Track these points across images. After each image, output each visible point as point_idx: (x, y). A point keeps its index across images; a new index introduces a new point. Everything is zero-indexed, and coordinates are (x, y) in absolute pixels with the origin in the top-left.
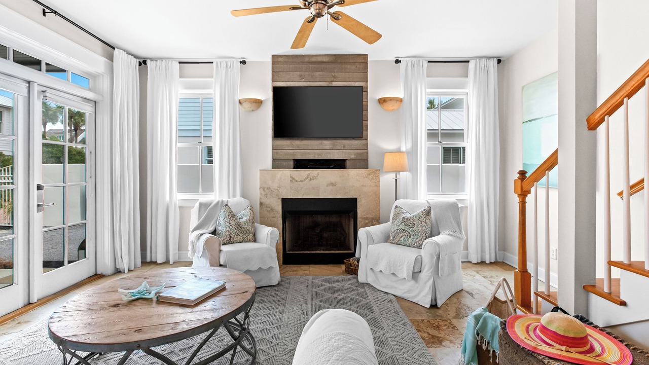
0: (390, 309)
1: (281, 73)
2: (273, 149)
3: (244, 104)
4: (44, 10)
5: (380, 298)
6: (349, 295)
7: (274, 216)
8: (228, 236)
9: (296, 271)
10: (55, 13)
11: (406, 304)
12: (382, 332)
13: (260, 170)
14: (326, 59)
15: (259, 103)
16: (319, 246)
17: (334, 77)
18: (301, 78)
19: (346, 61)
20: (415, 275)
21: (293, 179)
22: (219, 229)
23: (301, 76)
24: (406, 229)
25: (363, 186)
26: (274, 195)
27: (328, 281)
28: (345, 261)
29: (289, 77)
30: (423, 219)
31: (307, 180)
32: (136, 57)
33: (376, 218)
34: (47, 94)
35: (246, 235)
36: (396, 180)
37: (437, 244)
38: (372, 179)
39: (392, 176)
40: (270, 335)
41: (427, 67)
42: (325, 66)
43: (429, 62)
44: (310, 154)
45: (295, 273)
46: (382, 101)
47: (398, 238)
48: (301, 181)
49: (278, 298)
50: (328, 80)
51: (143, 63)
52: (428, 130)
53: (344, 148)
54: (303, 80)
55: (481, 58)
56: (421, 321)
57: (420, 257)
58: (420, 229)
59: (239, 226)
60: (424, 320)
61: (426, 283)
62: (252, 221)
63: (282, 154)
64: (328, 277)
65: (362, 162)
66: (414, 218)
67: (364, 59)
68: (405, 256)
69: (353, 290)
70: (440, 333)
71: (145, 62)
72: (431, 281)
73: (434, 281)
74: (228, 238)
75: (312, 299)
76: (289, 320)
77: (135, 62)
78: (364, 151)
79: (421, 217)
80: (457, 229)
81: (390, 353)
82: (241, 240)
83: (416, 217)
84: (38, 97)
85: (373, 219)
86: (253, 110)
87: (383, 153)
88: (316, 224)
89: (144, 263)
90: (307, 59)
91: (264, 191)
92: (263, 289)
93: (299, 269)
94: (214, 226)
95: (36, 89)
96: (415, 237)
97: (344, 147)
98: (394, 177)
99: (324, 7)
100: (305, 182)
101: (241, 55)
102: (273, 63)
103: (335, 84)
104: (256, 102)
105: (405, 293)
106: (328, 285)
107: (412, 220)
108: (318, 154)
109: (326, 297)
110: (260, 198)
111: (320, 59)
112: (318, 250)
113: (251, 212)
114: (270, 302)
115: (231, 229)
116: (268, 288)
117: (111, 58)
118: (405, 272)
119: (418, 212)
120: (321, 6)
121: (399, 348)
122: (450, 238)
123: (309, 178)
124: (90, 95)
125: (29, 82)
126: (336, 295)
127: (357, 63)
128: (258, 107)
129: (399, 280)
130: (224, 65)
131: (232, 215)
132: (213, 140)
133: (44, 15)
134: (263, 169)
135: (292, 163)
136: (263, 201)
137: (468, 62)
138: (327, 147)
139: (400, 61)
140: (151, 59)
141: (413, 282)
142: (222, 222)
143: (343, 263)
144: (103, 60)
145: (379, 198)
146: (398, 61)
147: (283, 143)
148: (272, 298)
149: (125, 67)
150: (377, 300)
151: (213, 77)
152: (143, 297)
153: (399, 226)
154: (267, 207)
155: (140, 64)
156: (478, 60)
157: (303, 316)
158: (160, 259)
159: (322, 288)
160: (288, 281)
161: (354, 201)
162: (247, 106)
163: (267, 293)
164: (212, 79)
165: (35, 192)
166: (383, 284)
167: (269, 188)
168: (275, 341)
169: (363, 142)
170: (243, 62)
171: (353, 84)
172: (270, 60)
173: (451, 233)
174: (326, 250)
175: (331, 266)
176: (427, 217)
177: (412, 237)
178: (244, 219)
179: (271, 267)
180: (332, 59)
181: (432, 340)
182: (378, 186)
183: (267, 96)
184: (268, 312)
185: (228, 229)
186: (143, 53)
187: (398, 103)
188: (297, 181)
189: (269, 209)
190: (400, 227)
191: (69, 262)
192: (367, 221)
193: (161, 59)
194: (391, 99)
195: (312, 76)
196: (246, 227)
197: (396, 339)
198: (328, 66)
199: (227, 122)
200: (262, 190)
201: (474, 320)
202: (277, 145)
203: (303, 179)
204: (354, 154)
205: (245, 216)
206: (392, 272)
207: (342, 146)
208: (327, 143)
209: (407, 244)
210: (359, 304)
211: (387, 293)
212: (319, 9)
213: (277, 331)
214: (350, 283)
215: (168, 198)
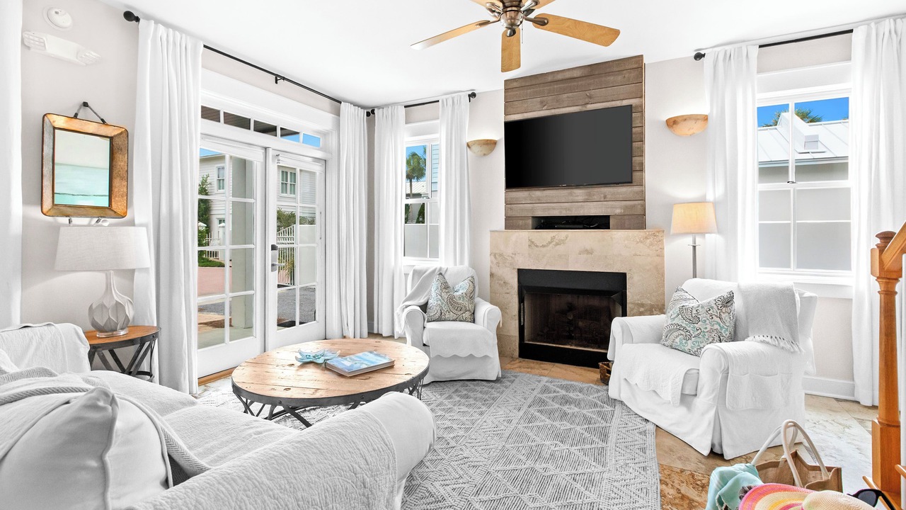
0: (636, 443)
1: (516, 103)
2: (507, 203)
3: (473, 148)
4: (276, 78)
5: (630, 424)
6: (585, 412)
7: (508, 291)
8: (439, 311)
9: (531, 368)
10: (284, 78)
11: (668, 442)
12: (600, 468)
13: (491, 231)
14: (577, 74)
15: (491, 144)
16: (569, 339)
17: (590, 97)
18: (543, 104)
19: (608, 70)
20: (686, 398)
21: (532, 244)
22: (432, 303)
23: (541, 102)
24: (684, 325)
25: (635, 255)
26: (507, 264)
27: (567, 388)
28: (600, 364)
29: (526, 106)
30: (715, 311)
31: (551, 245)
32: (363, 107)
33: (658, 305)
34: (280, 158)
35: (461, 312)
36: (694, 247)
37: (725, 355)
38: (651, 244)
39: (688, 240)
40: (452, 435)
41: (758, 57)
42: (575, 84)
43: (760, 46)
44: (554, 209)
45: (530, 370)
46: (672, 123)
47: (672, 337)
48: (543, 246)
49: (486, 397)
50: (581, 103)
51: (370, 113)
52: (761, 163)
53: (605, 199)
54: (545, 107)
55: (880, 19)
56: (678, 471)
57: (696, 371)
58: (709, 327)
59: (452, 301)
60: (684, 470)
61: (703, 414)
62: (471, 296)
63: (519, 210)
64: (569, 383)
65: (637, 220)
66: (700, 308)
67: (637, 62)
68: (673, 366)
69: (596, 405)
70: (700, 496)
71: (373, 112)
72: (712, 413)
73: (717, 414)
74: (439, 314)
75: (530, 406)
76: (485, 424)
77: (362, 113)
78: (640, 202)
79: (712, 308)
80: (787, 335)
81: (593, 497)
82: (455, 318)
83: (702, 307)
84: (273, 161)
85: (652, 306)
86: (484, 155)
87: (670, 206)
88: (571, 308)
89: (371, 334)
90: (550, 78)
91: (495, 258)
92: (477, 382)
93: (537, 366)
94: (426, 298)
95: (271, 153)
96: (698, 340)
97: (605, 197)
98: (691, 243)
99: (517, 14)
100: (548, 248)
101: (468, 87)
102: (506, 90)
103: (590, 107)
104: (487, 144)
105: (672, 424)
106: (563, 392)
107: (694, 312)
108: (566, 209)
109: (550, 407)
110: (491, 267)
111: (568, 75)
112: (569, 345)
113: (471, 284)
114: (475, 399)
115: (442, 303)
116: (483, 382)
117: (338, 113)
118: (670, 391)
119: (708, 300)
120: (513, 14)
121: (613, 495)
122: (761, 347)
123: (554, 243)
124: (319, 154)
125: (266, 148)
126: (565, 408)
127: (625, 72)
128: (492, 150)
129: (665, 403)
130: (450, 102)
131: (445, 286)
132: (438, 194)
133: (276, 83)
134: (493, 230)
135: (530, 222)
136: (494, 271)
137: (851, 31)
138: (580, 198)
139: (704, 55)
140: (379, 107)
141: (683, 410)
142: (434, 294)
143: (598, 367)
144: (330, 117)
145: (663, 275)
146: (699, 56)
147: (520, 194)
148: (479, 395)
149: (352, 119)
150: (623, 426)
151: (438, 119)
152: (315, 361)
153: (674, 319)
154: (499, 280)
155: (368, 114)
156: (873, 25)
157: (505, 423)
158: (385, 331)
159: (552, 395)
160: (513, 378)
161: (621, 278)
162: (476, 148)
163: (479, 388)
164: (438, 121)
165: (269, 252)
166: (641, 405)
167: (501, 255)
168: (453, 443)
169: (636, 189)
170: (473, 95)
171: (618, 103)
172: (502, 87)
173: (768, 339)
174: (581, 346)
175: (585, 370)
176: (724, 310)
177: (693, 339)
178: (460, 293)
179: (486, 357)
180: (586, 72)
181: (677, 501)
182: (661, 255)
183: (499, 135)
184: (466, 409)
185: (439, 302)
186: (370, 101)
187: (700, 123)
188: (537, 246)
189: (502, 282)
190: (674, 322)
191: (301, 323)
192: (642, 309)
193: (387, 105)
194: (685, 119)
195: (557, 101)
196: (461, 302)
197: (615, 484)
198: (580, 83)
199: (453, 173)
200: (493, 257)
201: (718, 479)
202: (511, 198)
203: (545, 244)
204: (621, 208)
205: (462, 288)
206: (651, 389)
207: (602, 195)
208: (579, 193)
209: (686, 349)
210: (591, 426)
211: (647, 421)
212: (511, 18)
213: (461, 433)
214: (596, 395)
215: (393, 264)
